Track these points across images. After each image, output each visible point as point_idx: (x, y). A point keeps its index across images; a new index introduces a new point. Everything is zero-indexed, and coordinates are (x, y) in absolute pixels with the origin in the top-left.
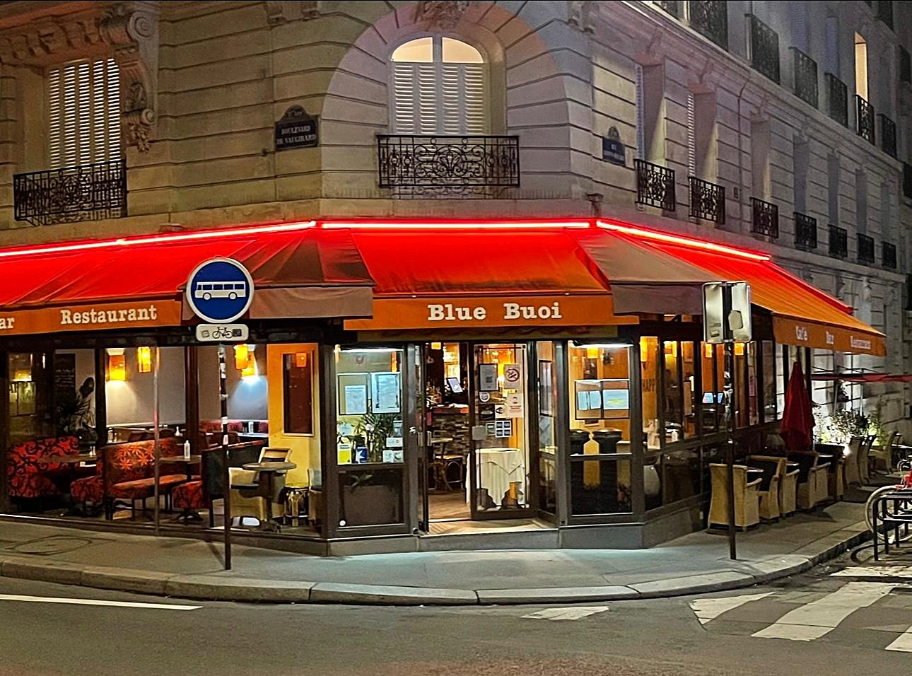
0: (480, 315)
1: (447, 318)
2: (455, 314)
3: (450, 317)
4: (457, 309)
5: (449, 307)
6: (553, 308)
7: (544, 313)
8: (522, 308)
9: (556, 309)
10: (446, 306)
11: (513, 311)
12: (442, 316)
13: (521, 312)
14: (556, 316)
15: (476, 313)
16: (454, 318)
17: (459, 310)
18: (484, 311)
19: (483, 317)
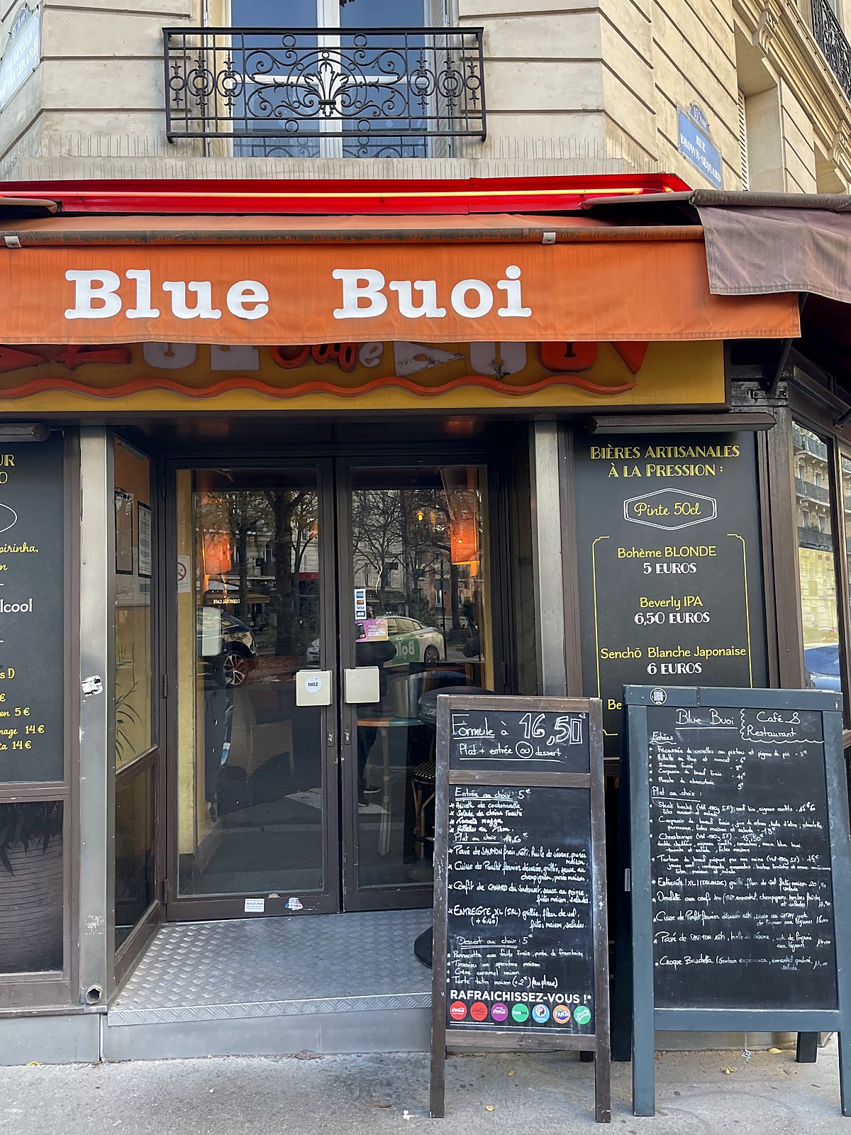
0: (248, 306)
1: (130, 314)
2: (161, 300)
3: (144, 309)
4: (167, 286)
5: (142, 278)
6: (501, 285)
7: (472, 299)
8: (393, 286)
9: (514, 291)
10: (131, 274)
11: (364, 293)
12: (113, 306)
13: (392, 297)
14: (515, 309)
15: (234, 298)
16: (155, 314)
17: (176, 290)
18: (261, 294)
19: (260, 312)
